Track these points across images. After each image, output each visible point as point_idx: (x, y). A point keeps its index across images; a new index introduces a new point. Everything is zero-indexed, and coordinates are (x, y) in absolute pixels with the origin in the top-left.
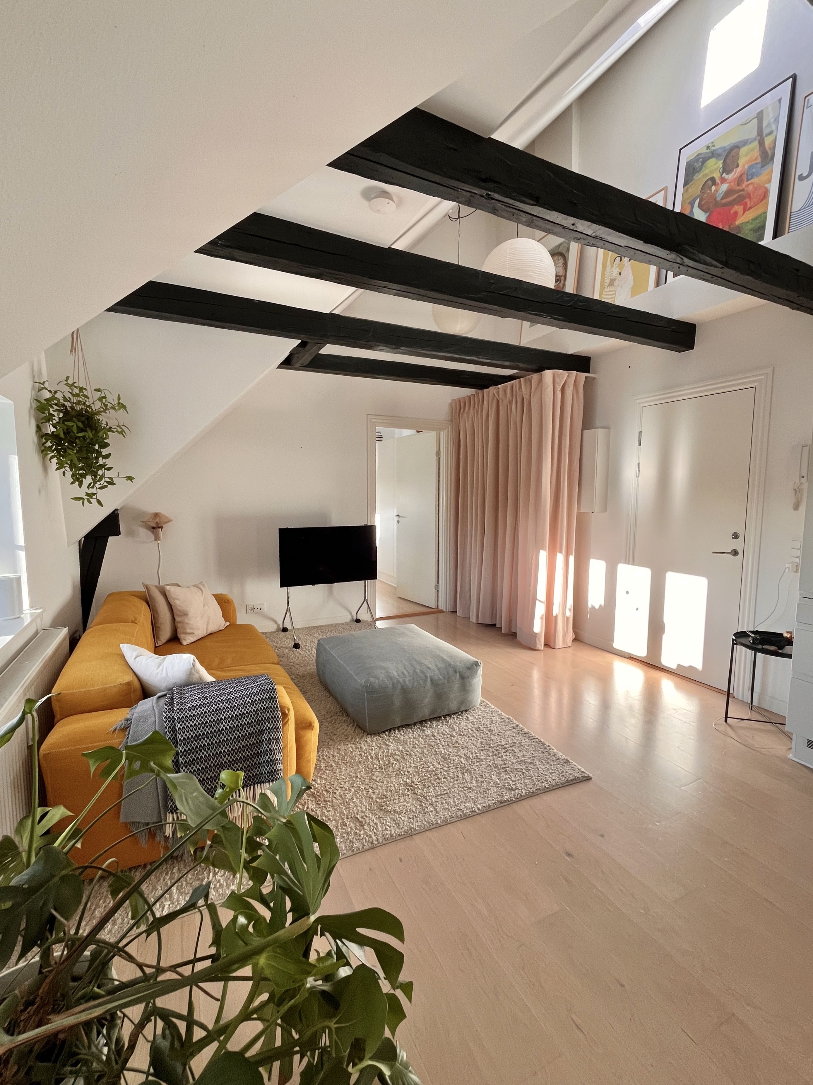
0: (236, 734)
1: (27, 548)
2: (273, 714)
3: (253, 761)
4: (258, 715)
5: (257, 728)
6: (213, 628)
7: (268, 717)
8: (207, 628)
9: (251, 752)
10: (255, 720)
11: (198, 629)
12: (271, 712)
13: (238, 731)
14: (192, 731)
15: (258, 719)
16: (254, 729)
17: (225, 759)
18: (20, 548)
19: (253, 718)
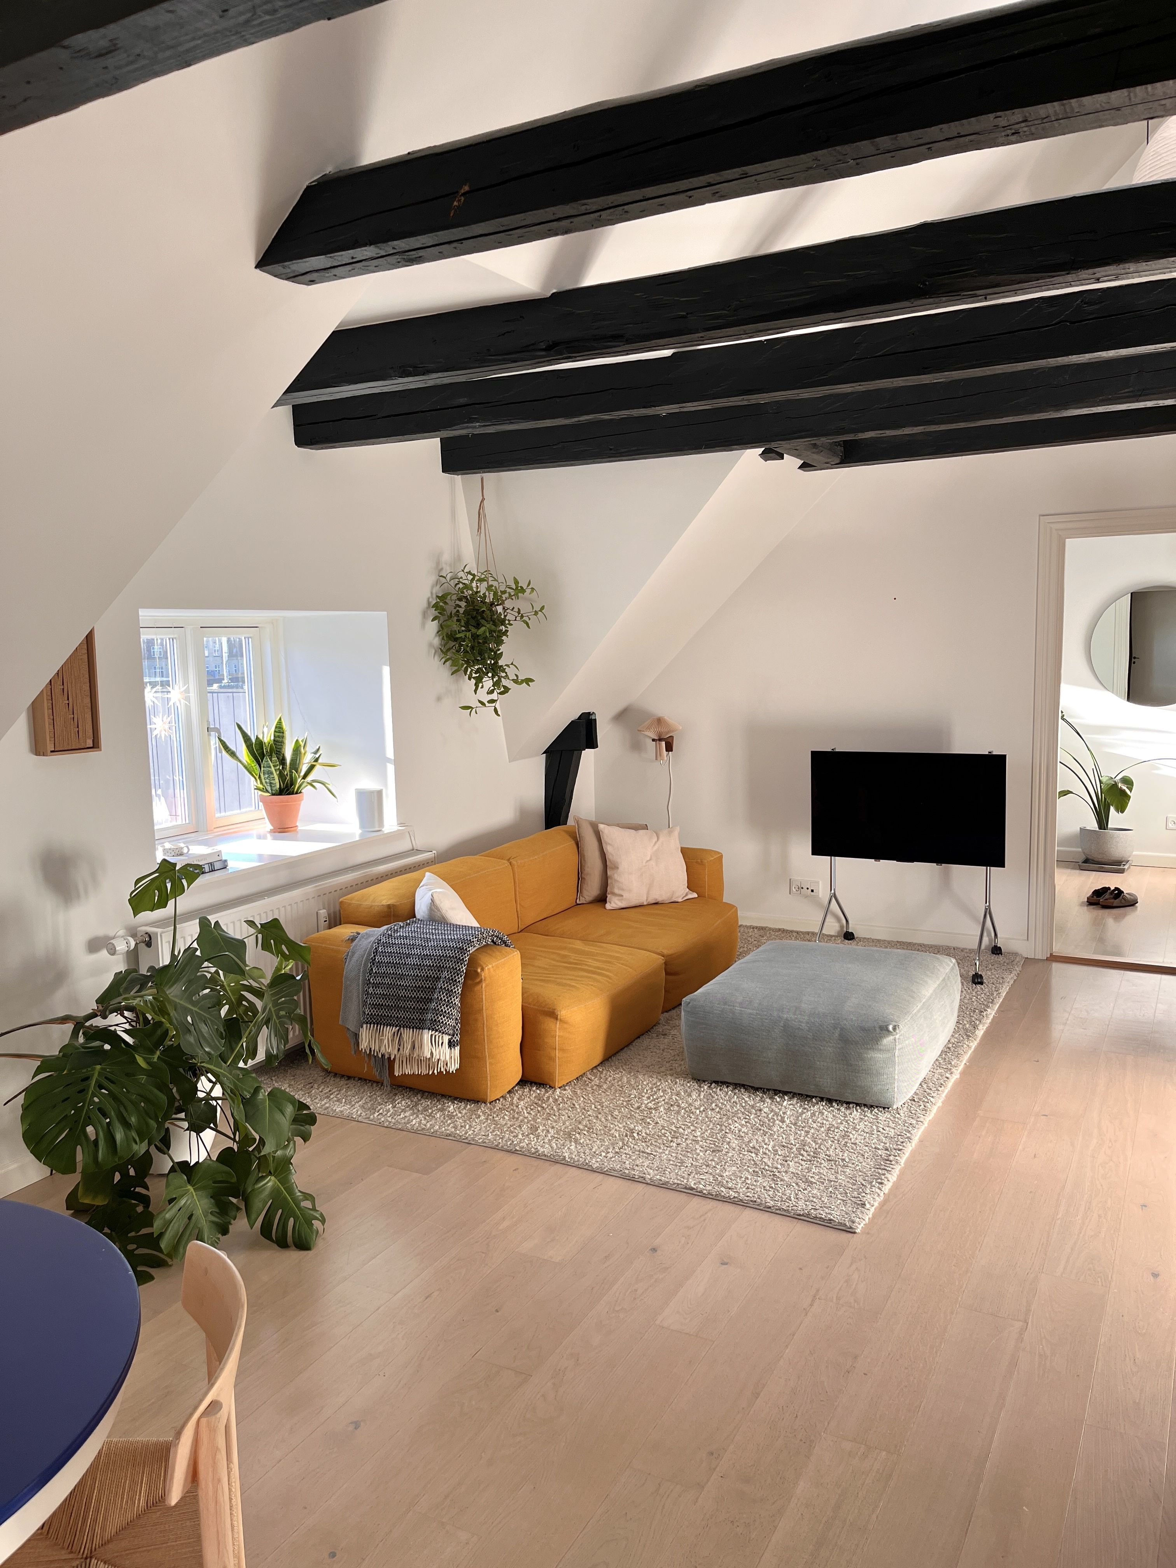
0: (416, 972)
1: (397, 762)
2: (455, 965)
3: (426, 1006)
4: (441, 961)
5: (436, 974)
6: (660, 894)
7: (450, 966)
8: (648, 893)
9: (425, 995)
10: (437, 965)
11: (630, 891)
12: (455, 962)
13: (419, 969)
14: (386, 957)
15: (440, 965)
16: (433, 973)
17: (402, 993)
18: (389, 760)
19: (436, 963)
